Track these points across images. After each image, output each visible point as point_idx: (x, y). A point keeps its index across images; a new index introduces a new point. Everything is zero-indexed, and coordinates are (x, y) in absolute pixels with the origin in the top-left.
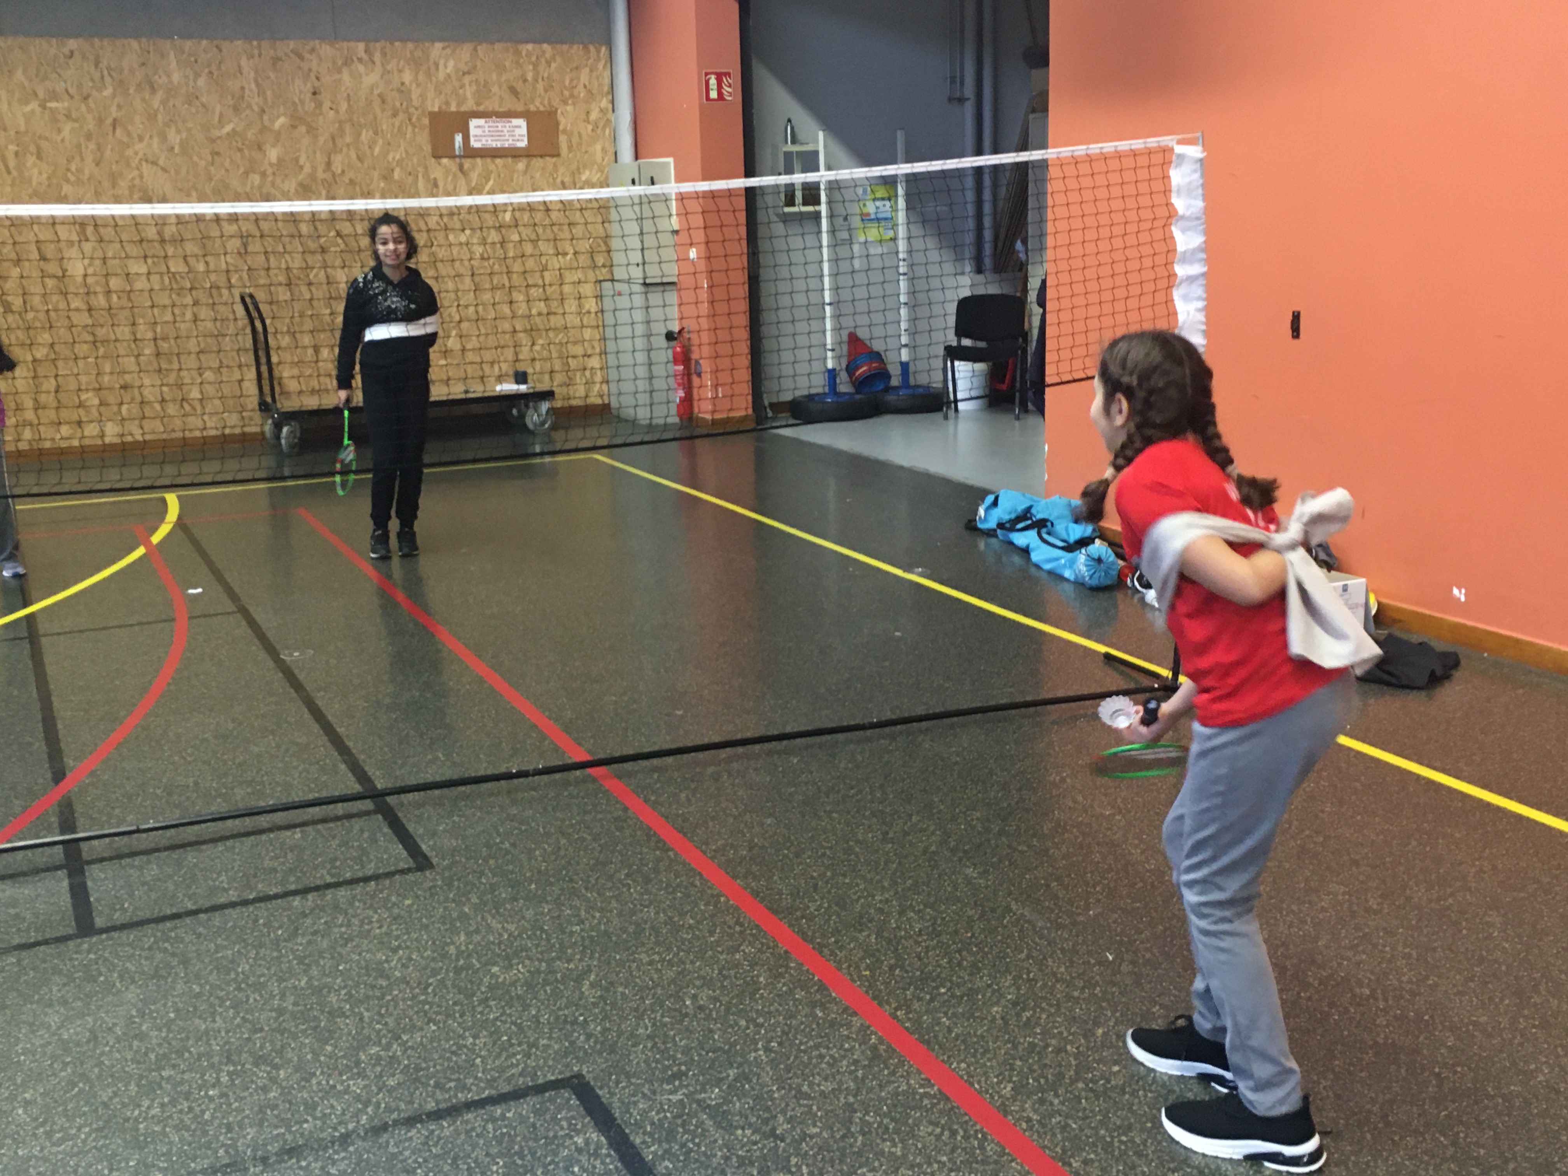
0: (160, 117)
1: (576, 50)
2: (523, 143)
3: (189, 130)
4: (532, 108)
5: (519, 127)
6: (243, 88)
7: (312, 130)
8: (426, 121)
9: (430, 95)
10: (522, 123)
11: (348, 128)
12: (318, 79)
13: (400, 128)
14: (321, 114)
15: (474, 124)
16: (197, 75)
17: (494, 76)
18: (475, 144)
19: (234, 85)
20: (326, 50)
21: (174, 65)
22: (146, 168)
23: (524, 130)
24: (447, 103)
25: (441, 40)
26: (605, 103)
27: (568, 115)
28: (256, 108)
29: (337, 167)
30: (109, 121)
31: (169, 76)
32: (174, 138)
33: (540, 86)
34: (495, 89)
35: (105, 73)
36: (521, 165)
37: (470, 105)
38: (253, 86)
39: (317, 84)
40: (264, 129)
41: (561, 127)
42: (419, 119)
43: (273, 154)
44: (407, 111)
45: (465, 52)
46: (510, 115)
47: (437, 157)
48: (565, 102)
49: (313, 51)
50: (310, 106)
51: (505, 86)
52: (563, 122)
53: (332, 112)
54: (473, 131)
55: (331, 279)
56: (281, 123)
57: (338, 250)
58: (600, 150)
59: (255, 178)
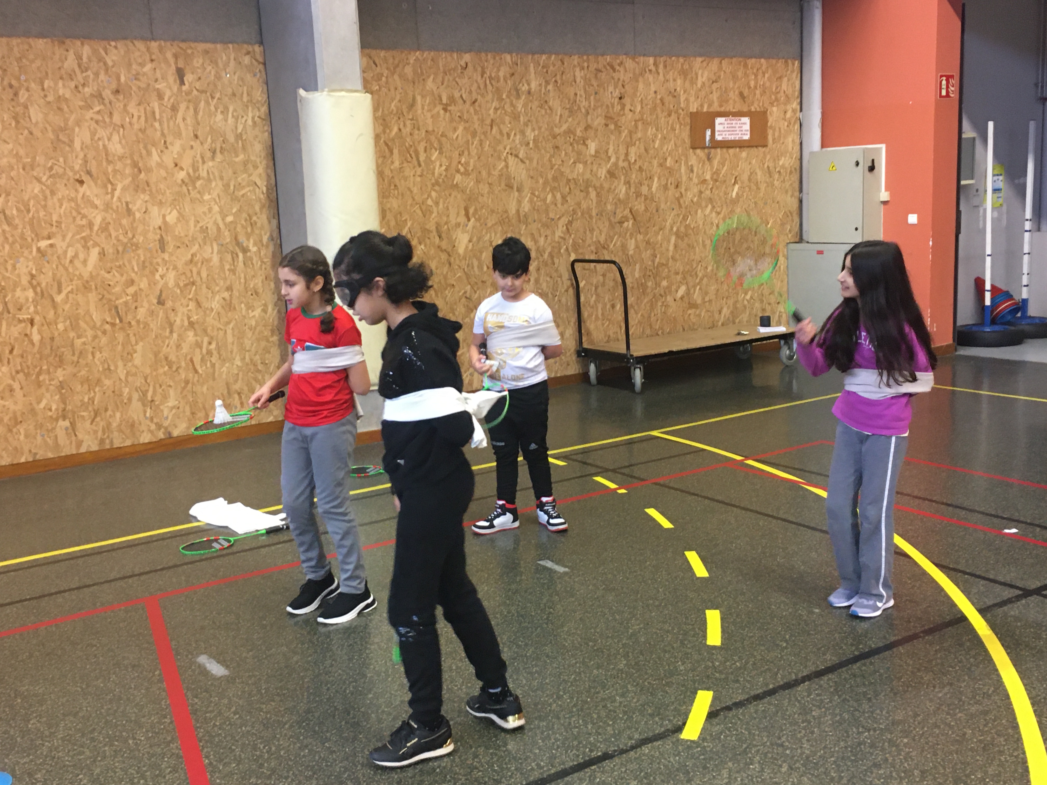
0: (522, 118)
1: (780, 64)
2: (747, 137)
3: (540, 128)
4: (753, 109)
5: (745, 124)
6: (576, 94)
7: (618, 127)
8: (688, 120)
9: (692, 99)
10: (746, 120)
11: (640, 124)
12: (623, 86)
13: (672, 125)
14: (624, 115)
15: (719, 120)
16: (547, 83)
17: (731, 85)
18: (718, 138)
19: (571, 91)
20: (629, 63)
21: (533, 75)
22: (512, 161)
23: (747, 127)
24: (702, 106)
25: (701, 56)
26: (795, 105)
27: (773, 114)
28: (583, 110)
30: (488, 122)
31: (529, 85)
33: (758, 92)
34: (731, 94)
35: (488, 82)
36: (744, 154)
37: (716, 107)
38: (582, 92)
39: (623, 90)
41: (769, 124)
42: (684, 119)
43: (592, 146)
44: (676, 112)
45: (714, 65)
46: (740, 114)
47: (694, 148)
48: (772, 104)
49: (621, 64)
50: (617, 108)
51: (737, 92)
52: (771, 120)
53: (631, 113)
54: (718, 127)
55: (624, 247)
56: (598, 122)
57: (629, 224)
58: (791, 141)
59: (580, 167)
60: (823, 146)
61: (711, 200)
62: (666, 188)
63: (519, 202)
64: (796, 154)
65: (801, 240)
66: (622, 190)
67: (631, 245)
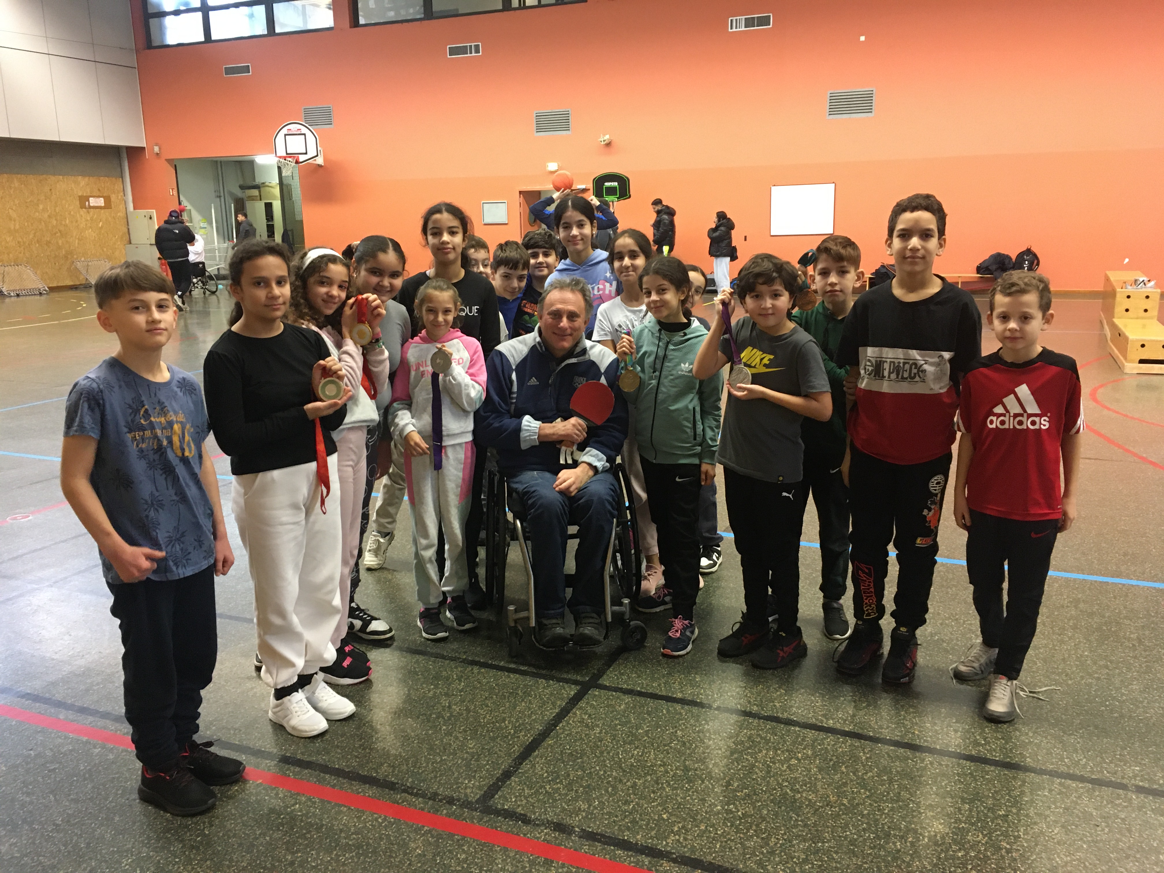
0: (13, 196)
1: (114, 179)
2: (103, 205)
3: (20, 200)
4: (104, 195)
6: (33, 188)
7: (50, 200)
8: (78, 198)
9: (79, 191)
10: (102, 199)
11: (59, 199)
12: (51, 186)
13: (72, 200)
14: (52, 196)
15: (91, 199)
16: (22, 184)
17: (94, 186)
18: (91, 205)
19: (31, 187)
20: (52, 178)
21: (16, 181)
22: (10, 211)
23: (103, 201)
24: (83, 193)
25: (80, 176)
26: (122, 194)
27: (113, 198)
28: (36, 194)
29: (57, 210)
31: (14, 185)
32: (17, 202)
33: (106, 189)
34: (95, 190)
36: (103, 211)
37: (89, 194)
38: (35, 188)
40: (39, 200)
41: (112, 201)
43: (41, 207)
44: (73, 195)
45: (87, 179)
46: (99, 197)
47: (81, 208)
48: (112, 193)
49: (49, 178)
50: (50, 193)
51: (97, 189)
52: (112, 199)
53: (55, 195)
54: (91, 201)
55: (57, 243)
56: (43, 198)
57: (59, 234)
58: (122, 207)
59: (37, 214)
60: (135, 208)
61: (91, 227)
62: (72, 222)
63: (15, 225)
64: (124, 212)
65: (130, 243)
66: (54, 222)
67: (60, 242)
